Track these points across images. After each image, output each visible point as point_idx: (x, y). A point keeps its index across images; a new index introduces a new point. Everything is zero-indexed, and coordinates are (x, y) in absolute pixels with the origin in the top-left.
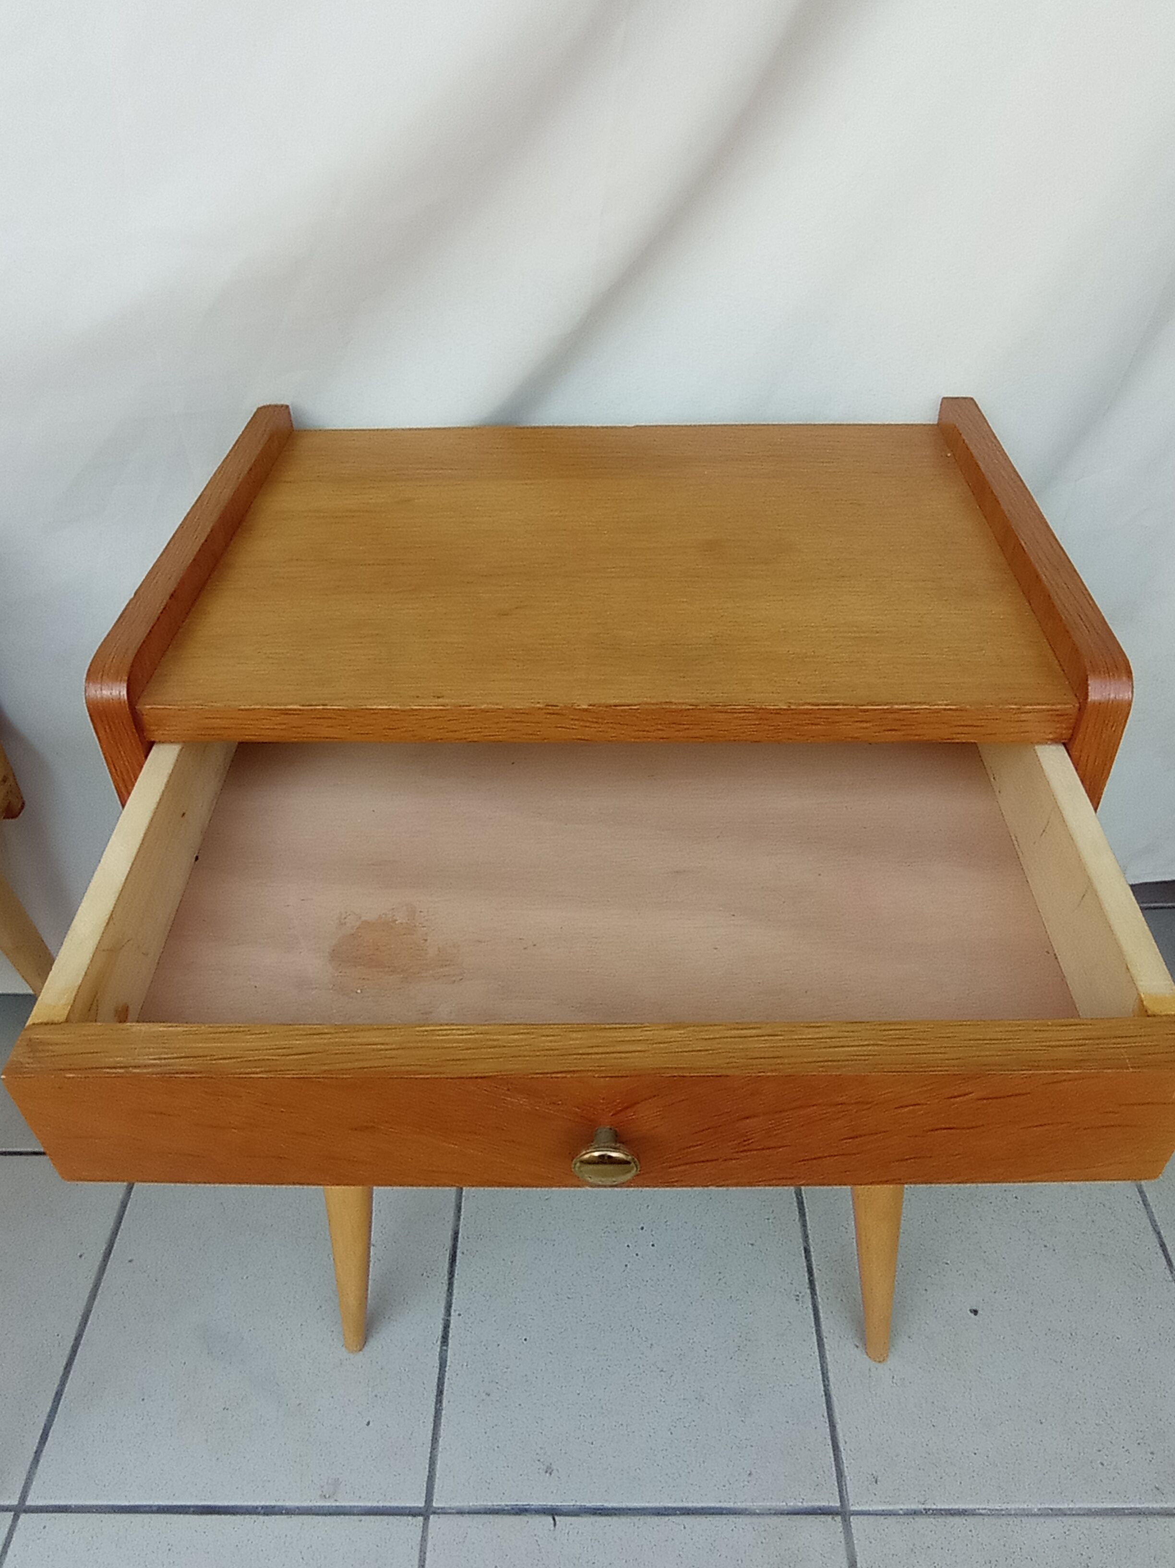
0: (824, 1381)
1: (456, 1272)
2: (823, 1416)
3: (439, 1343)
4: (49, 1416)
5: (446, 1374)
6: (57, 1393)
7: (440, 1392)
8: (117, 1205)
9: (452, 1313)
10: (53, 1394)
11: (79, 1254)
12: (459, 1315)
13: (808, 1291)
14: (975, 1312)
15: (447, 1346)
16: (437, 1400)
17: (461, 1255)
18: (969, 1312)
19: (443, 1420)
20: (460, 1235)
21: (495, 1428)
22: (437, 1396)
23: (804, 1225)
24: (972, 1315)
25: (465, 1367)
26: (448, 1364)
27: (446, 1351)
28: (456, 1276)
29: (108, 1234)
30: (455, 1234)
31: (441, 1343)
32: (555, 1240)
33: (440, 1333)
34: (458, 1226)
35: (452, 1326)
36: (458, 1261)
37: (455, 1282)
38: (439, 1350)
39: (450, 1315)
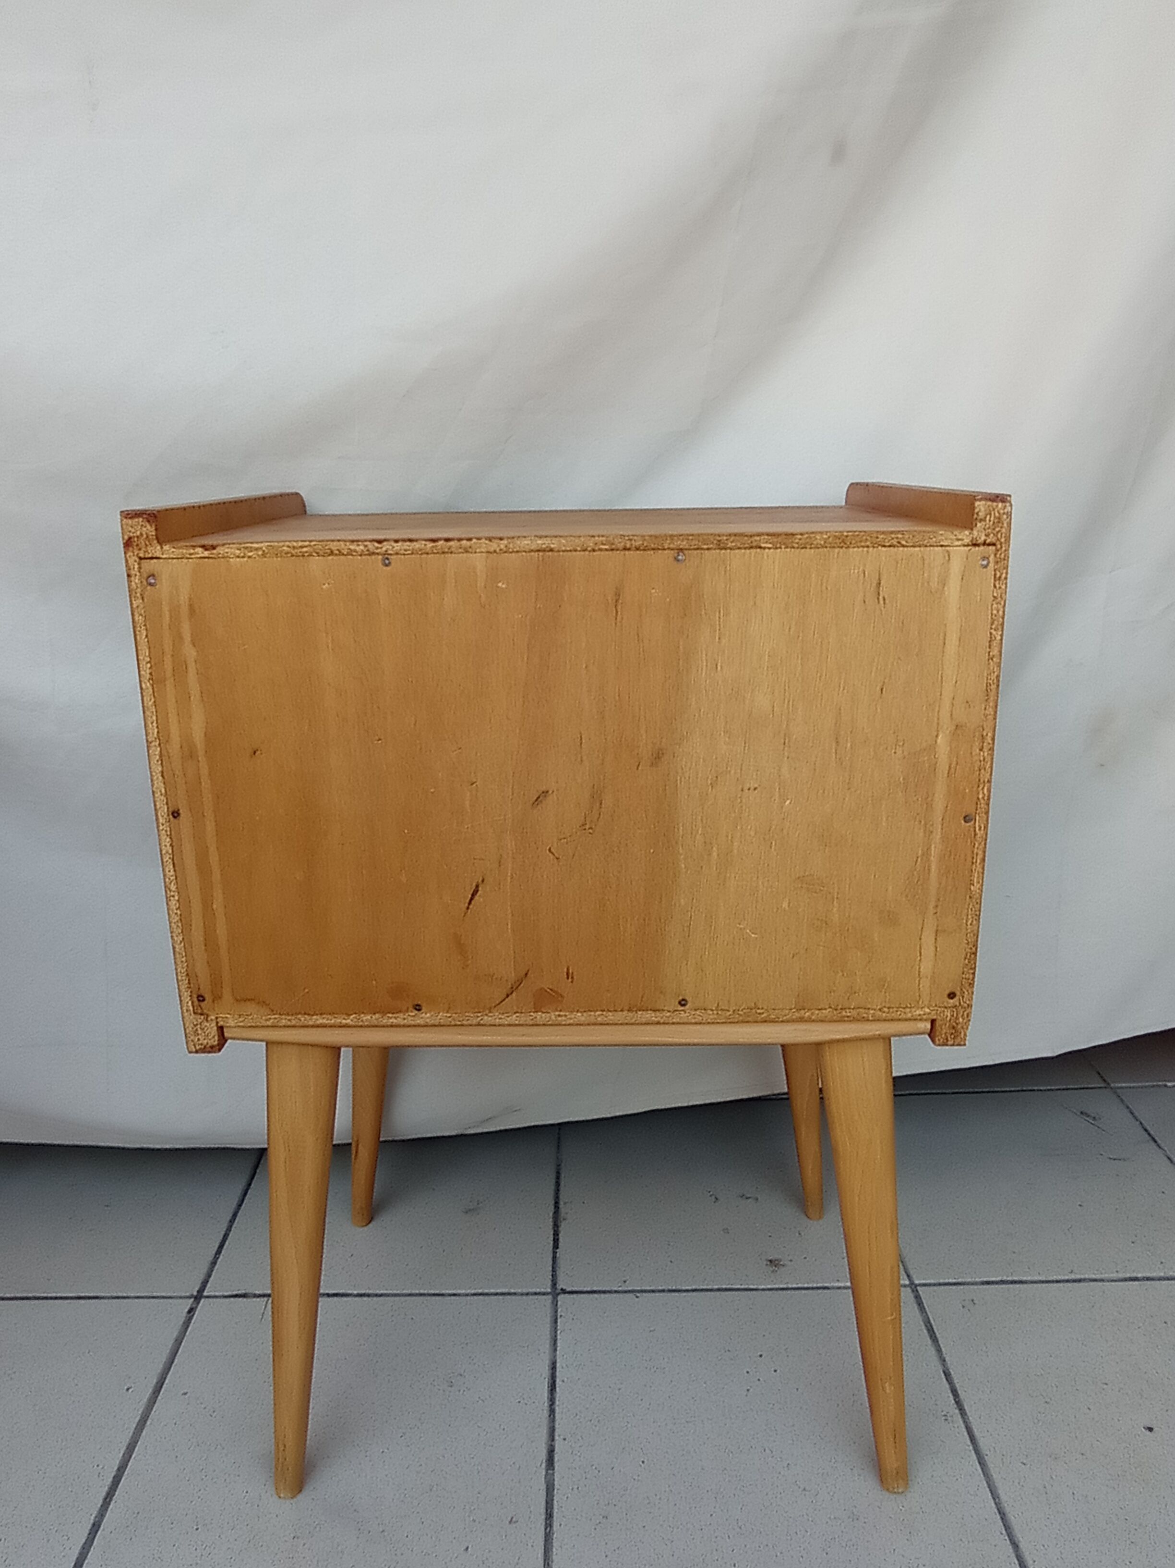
0: (994, 1499)
1: (557, 1399)
2: (1002, 1534)
3: (544, 1465)
4: (83, 1548)
5: (555, 1498)
6: (94, 1525)
7: (549, 1516)
8: (170, 1343)
9: (557, 1438)
10: (90, 1526)
11: (126, 1388)
12: (565, 1439)
13: (957, 1411)
14: (1150, 1429)
15: (553, 1469)
16: (546, 1524)
17: (561, 1383)
18: (1143, 1430)
19: (556, 1544)
20: (558, 1365)
21: (617, 1552)
22: (546, 1519)
23: (939, 1350)
24: (1148, 1433)
25: (575, 1489)
26: (556, 1486)
27: (553, 1474)
28: (557, 1403)
29: (160, 1367)
30: (553, 1364)
31: (547, 1466)
32: (664, 1368)
33: (543, 1455)
34: (555, 1356)
35: (556, 1450)
36: (557, 1389)
37: (557, 1408)
38: (544, 1473)
39: (553, 1440)
